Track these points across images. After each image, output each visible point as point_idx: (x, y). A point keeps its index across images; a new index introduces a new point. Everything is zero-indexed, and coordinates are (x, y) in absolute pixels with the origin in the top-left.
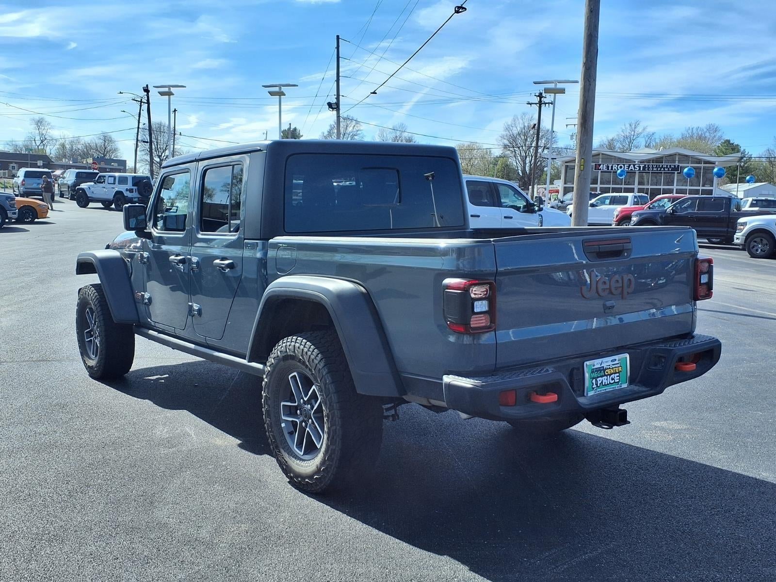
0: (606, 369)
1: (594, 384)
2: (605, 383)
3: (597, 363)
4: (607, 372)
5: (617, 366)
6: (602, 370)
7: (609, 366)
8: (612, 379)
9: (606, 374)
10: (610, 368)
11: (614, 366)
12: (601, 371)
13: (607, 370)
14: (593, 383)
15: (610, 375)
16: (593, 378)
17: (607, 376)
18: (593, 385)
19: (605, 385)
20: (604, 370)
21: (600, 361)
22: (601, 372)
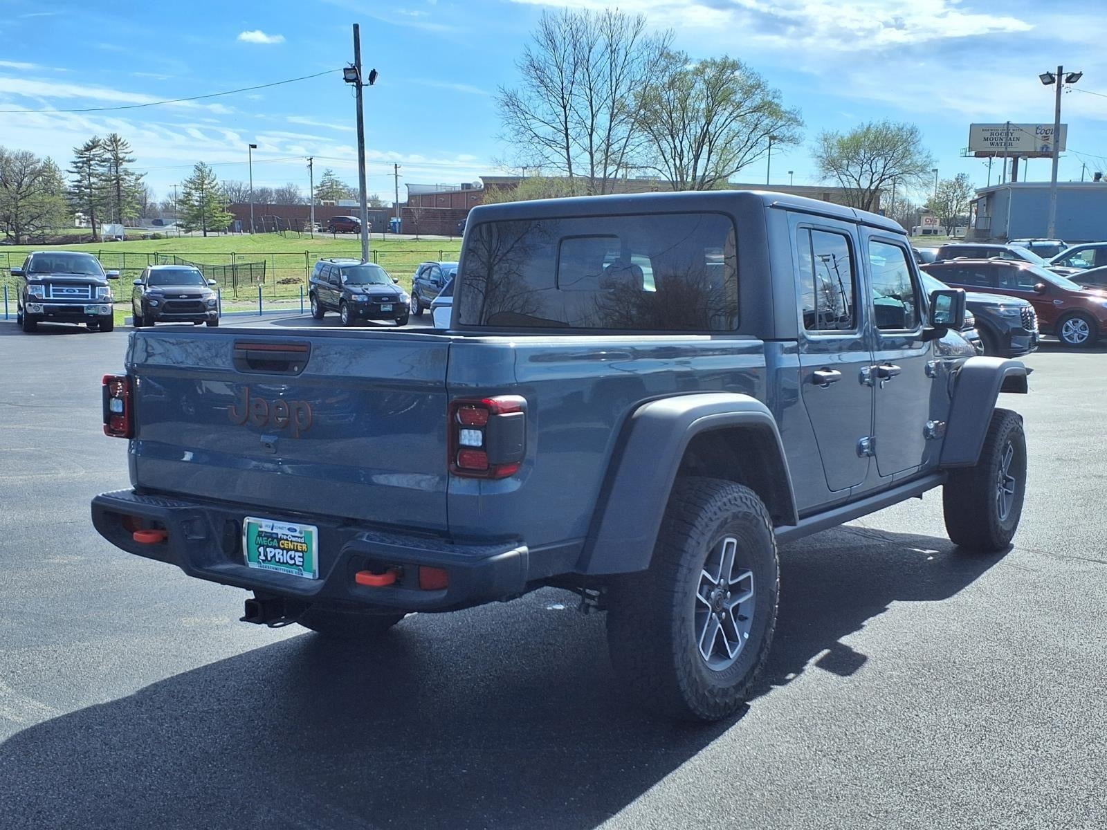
0: (281, 539)
1: (262, 554)
2: (279, 559)
3: (266, 525)
4: (282, 544)
5: (299, 540)
6: (275, 538)
7: (287, 535)
8: (291, 558)
9: (282, 546)
10: (287, 540)
11: (294, 539)
12: (273, 539)
13: (283, 541)
14: (260, 553)
15: (288, 550)
16: (261, 546)
17: (283, 549)
18: (260, 555)
19: (279, 562)
20: (279, 540)
21: (270, 522)
22: (273, 541)
